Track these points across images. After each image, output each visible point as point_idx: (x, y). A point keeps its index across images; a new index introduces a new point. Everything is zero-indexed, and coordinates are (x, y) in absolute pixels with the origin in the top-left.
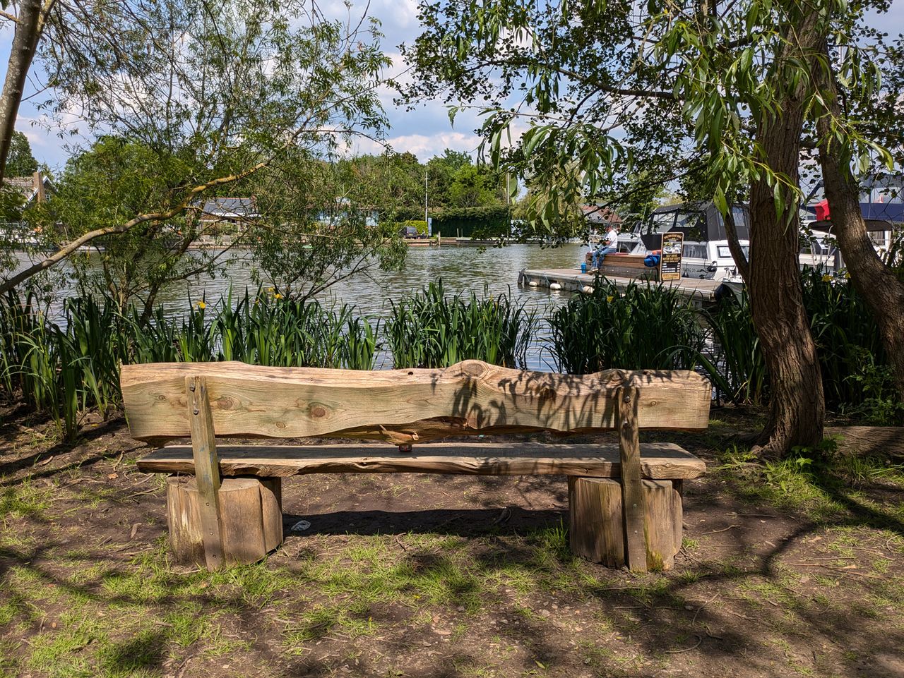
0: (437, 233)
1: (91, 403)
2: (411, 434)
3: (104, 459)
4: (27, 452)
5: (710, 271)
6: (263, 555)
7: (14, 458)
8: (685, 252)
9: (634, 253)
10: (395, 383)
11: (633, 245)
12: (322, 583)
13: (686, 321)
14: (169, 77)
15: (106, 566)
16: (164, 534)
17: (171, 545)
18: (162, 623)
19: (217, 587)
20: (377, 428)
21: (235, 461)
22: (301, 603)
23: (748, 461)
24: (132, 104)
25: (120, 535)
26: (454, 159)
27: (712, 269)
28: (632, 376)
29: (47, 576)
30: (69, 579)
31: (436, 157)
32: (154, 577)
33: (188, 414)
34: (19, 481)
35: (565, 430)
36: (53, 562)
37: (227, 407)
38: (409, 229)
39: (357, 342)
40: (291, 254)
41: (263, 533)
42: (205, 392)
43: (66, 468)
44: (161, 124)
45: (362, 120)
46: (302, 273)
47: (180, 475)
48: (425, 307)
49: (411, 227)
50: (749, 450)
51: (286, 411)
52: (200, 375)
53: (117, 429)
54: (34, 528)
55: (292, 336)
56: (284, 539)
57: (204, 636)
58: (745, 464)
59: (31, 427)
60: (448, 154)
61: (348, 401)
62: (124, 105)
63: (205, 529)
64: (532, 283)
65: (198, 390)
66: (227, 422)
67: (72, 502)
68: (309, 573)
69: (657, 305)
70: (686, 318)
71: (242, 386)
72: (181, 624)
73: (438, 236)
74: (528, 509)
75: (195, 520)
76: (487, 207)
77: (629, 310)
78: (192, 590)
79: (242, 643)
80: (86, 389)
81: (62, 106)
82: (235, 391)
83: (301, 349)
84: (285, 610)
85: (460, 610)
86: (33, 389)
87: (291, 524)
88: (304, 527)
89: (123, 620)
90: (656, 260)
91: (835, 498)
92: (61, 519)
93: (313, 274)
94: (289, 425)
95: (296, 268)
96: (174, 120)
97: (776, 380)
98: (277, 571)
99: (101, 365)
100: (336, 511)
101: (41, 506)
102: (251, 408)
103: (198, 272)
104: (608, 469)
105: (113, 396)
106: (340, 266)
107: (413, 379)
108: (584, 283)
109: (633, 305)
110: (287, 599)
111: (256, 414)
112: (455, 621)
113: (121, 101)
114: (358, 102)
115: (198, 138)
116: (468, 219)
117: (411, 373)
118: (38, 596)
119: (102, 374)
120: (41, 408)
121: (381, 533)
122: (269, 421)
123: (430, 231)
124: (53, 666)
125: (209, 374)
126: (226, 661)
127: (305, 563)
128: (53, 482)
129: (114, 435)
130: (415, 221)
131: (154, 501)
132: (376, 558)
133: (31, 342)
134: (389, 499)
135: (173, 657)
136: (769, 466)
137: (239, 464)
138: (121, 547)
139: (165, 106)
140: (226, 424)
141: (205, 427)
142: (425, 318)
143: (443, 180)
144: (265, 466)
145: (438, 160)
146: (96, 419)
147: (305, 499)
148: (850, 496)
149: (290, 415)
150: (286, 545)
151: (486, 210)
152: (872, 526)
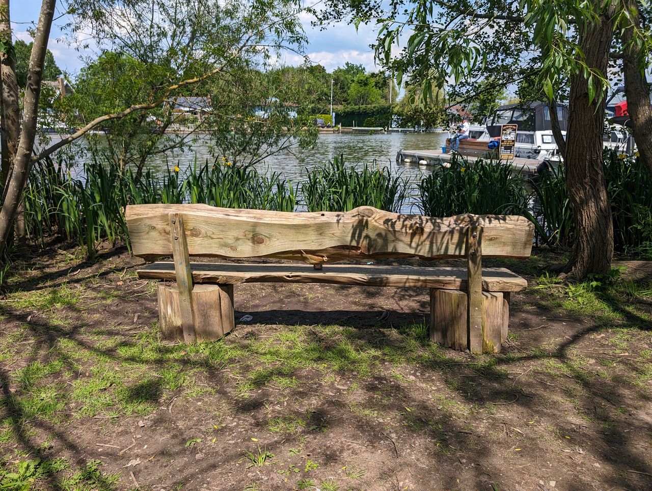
0: (339, 124)
1: (104, 235)
2: (323, 257)
3: (114, 272)
4: (63, 266)
5: (536, 153)
6: (221, 335)
7: (55, 270)
8: (518, 138)
9: (481, 139)
10: (312, 222)
11: (481, 133)
12: (261, 354)
13: (517, 187)
14: (151, 5)
15: (119, 339)
16: (155, 320)
17: (161, 327)
18: (156, 375)
19: (192, 355)
20: (299, 252)
21: (202, 273)
22: (248, 366)
23: (556, 283)
24: (126, 26)
25: (126, 320)
26: (352, 69)
27: (537, 152)
28: (478, 219)
29: (81, 344)
30: (95, 346)
31: (339, 68)
32: (150, 347)
33: (171, 239)
34: (59, 285)
35: (430, 256)
36: (84, 336)
37: (197, 235)
38: (319, 121)
39: (283, 198)
40: (236, 136)
41: (222, 321)
42: (183, 223)
43: (89, 277)
44: (147, 41)
45: (288, 38)
46: (244, 150)
47: (166, 281)
48: (331, 174)
49: (320, 118)
50: (557, 276)
51: (237, 239)
52: (179, 212)
53: (122, 253)
54: (71, 314)
55: (238, 193)
56: (235, 326)
57: (184, 384)
58: (554, 285)
59: (64, 250)
60: (348, 66)
61: (280, 233)
62: (121, 27)
63: (183, 317)
64: (406, 160)
65: (177, 223)
66: (197, 246)
67: (94, 299)
68: (253, 348)
69: (496, 175)
70: (517, 185)
71: (207, 221)
72: (169, 375)
73: (340, 126)
74: (400, 312)
75: (176, 311)
76: (375, 105)
77: (476, 178)
78: (175, 355)
79: (209, 389)
80: (100, 225)
81: (77, 28)
82: (203, 225)
83: (244, 202)
84: (237, 371)
85: (354, 374)
86: (65, 224)
87: (239, 317)
88: (249, 319)
89: (131, 373)
90: (496, 144)
91: (616, 309)
92: (88, 309)
93: (252, 150)
94: (239, 248)
95: (240, 146)
96: (156, 38)
97: (580, 227)
98: (231, 346)
99: (110, 209)
100: (270, 310)
101: (74, 300)
102: (213, 236)
103: (172, 147)
104: (458, 283)
105: (118, 231)
106: (270, 145)
107: (324, 219)
108: (444, 161)
109: (479, 175)
110: (238, 364)
111: (217, 241)
112: (351, 381)
113: (118, 24)
114: (285, 25)
115: (172, 51)
116: (361, 114)
117: (323, 215)
118: (77, 356)
119: (110, 216)
120: (71, 238)
121: (301, 325)
122: (225, 245)
123: (334, 122)
124: (88, 399)
125: (185, 213)
126: (199, 400)
127: (250, 342)
128: (81, 286)
129: (119, 257)
130: (323, 115)
131: (148, 300)
132: (297, 339)
133: (62, 192)
134: (306, 303)
135: (165, 396)
136: (571, 287)
137: (205, 275)
138: (128, 328)
139: (149, 27)
140: (196, 247)
141: (182, 248)
142: (331, 181)
143: (344, 85)
144: (223, 276)
145: (341, 71)
146: (108, 246)
147: (249, 301)
148: (627, 308)
149: (240, 242)
150: (237, 330)
151: (374, 107)
152: (641, 328)
